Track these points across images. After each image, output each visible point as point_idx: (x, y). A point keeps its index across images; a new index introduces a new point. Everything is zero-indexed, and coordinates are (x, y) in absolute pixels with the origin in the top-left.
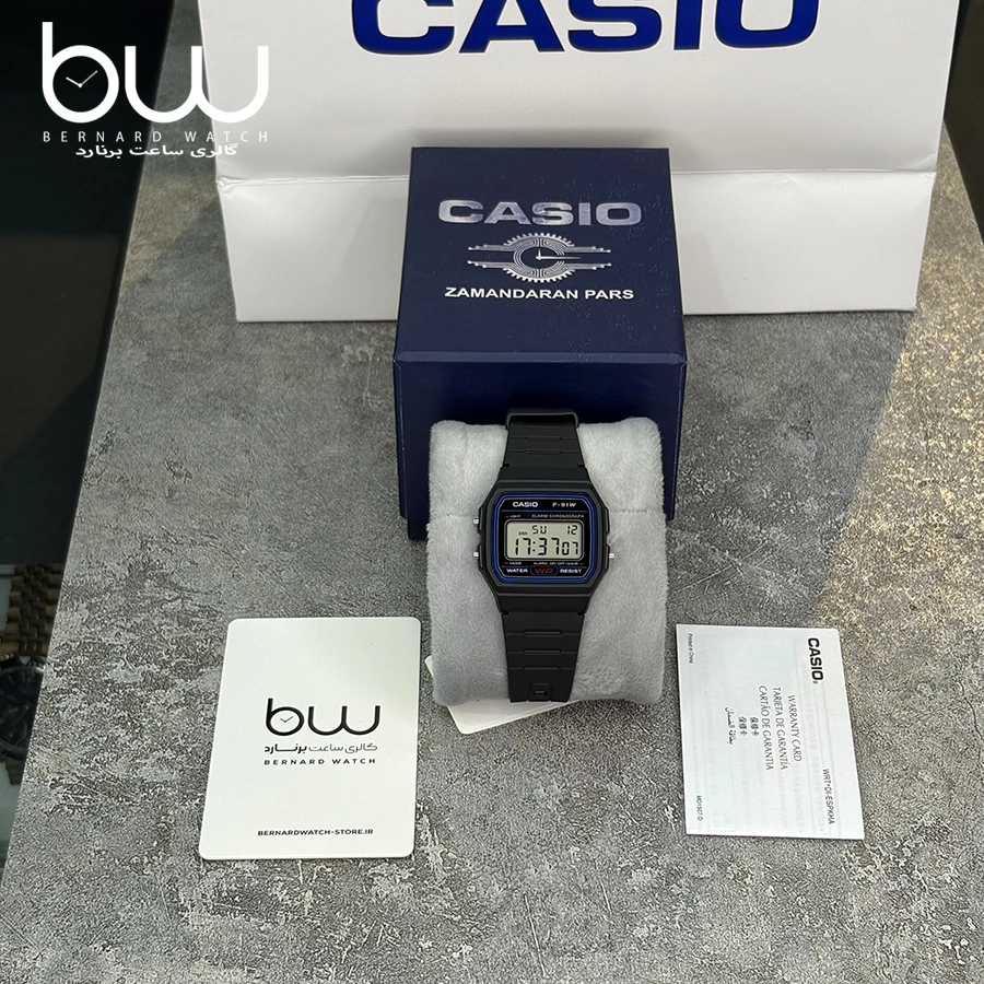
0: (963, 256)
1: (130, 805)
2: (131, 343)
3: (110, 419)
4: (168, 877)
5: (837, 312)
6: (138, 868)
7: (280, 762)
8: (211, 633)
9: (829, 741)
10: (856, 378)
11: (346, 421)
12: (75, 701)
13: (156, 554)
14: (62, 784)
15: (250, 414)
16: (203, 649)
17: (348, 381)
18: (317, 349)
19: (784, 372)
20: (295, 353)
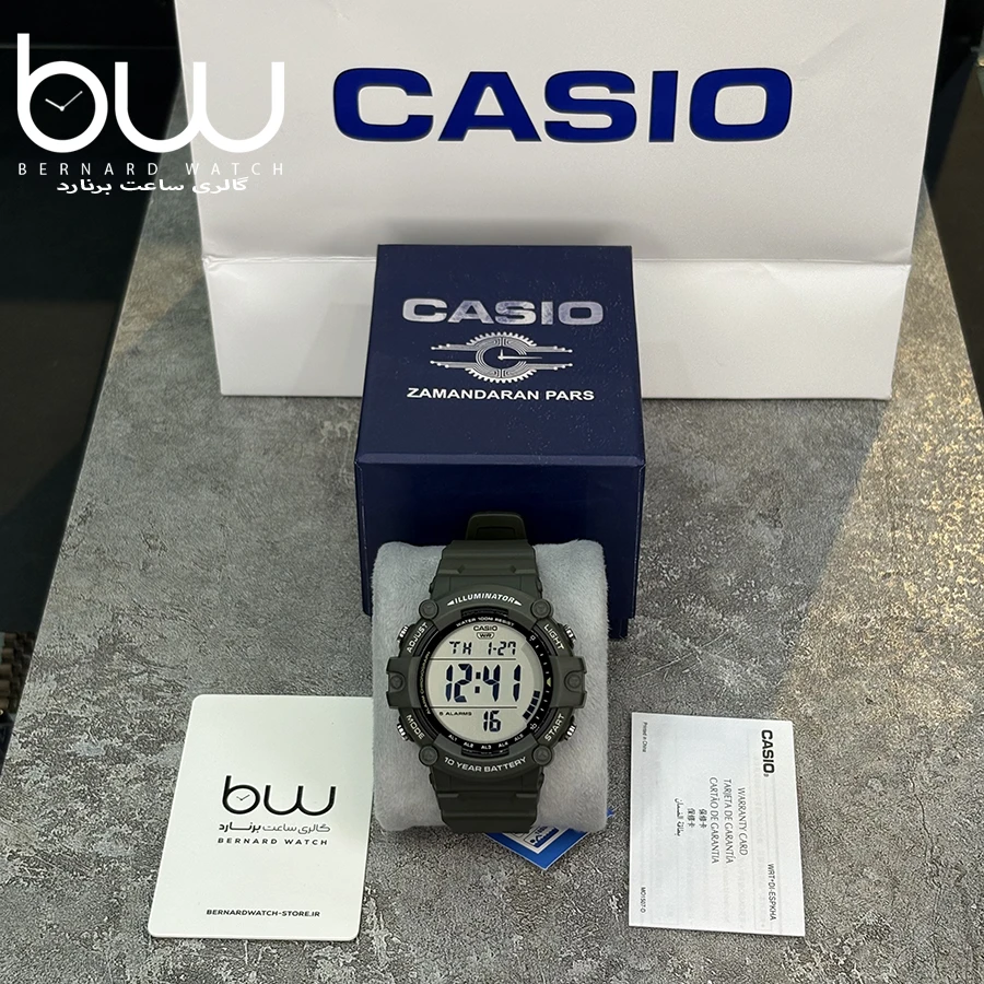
0: (941, 345)
1: (84, 880)
2: (116, 414)
3: (91, 490)
4: (116, 954)
5: (812, 400)
6: (88, 943)
7: (233, 841)
8: (175, 708)
9: (777, 835)
10: (827, 467)
11: (321, 497)
12: (37, 773)
13: (126, 626)
14: (19, 856)
15: (228, 488)
16: (165, 724)
17: (325, 456)
18: (298, 424)
19: (756, 458)
20: (276, 428)
